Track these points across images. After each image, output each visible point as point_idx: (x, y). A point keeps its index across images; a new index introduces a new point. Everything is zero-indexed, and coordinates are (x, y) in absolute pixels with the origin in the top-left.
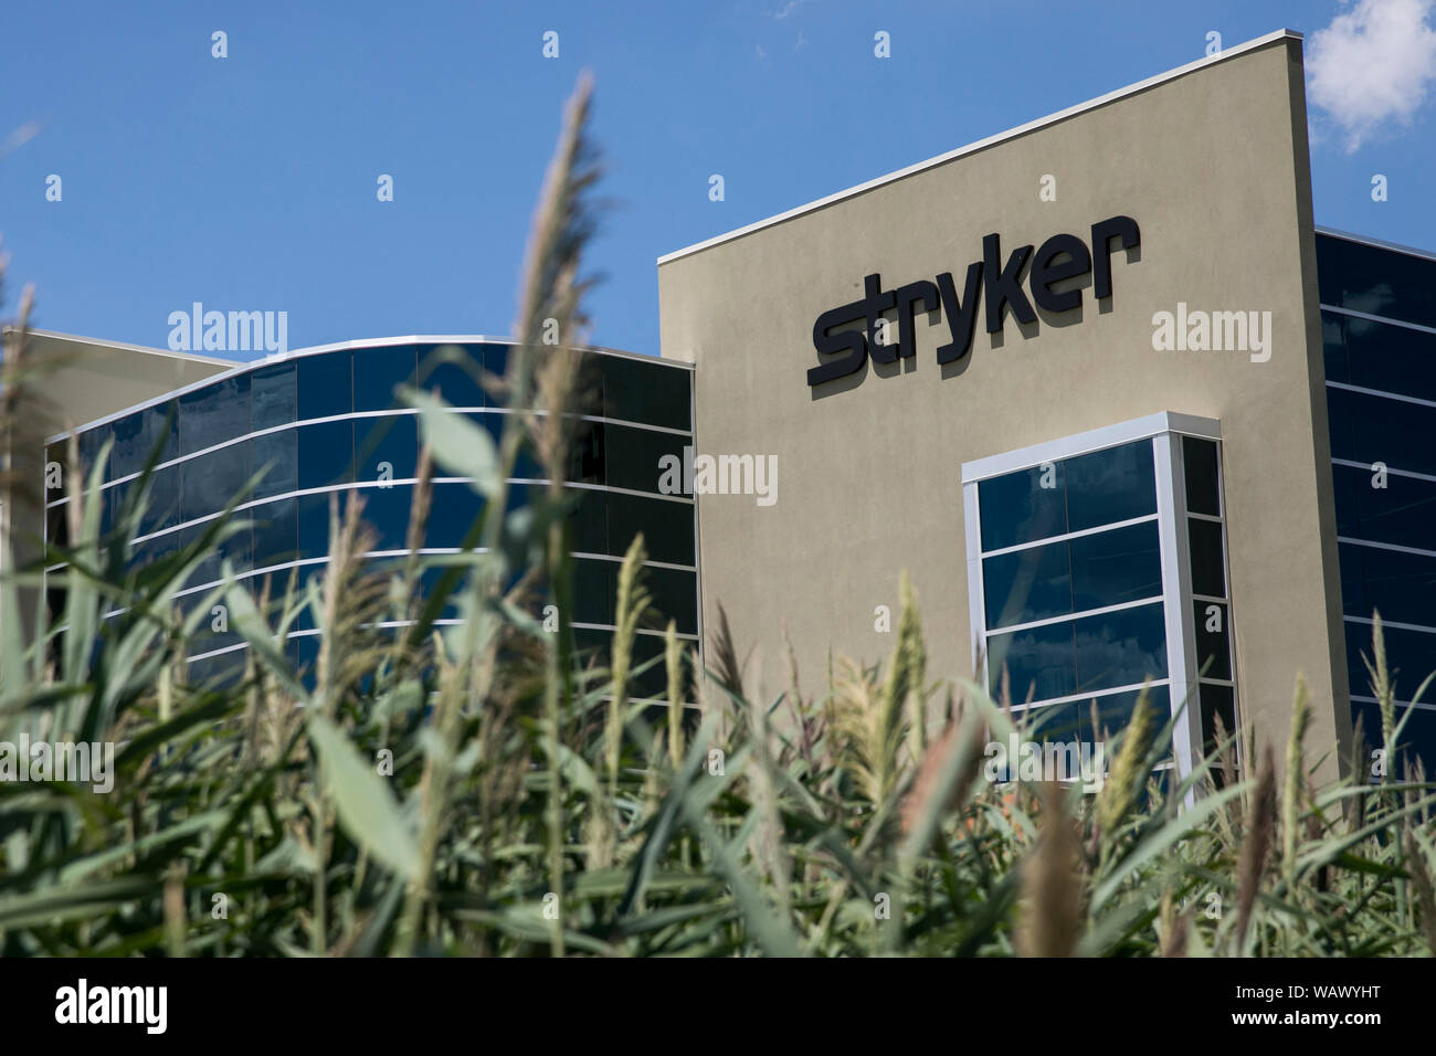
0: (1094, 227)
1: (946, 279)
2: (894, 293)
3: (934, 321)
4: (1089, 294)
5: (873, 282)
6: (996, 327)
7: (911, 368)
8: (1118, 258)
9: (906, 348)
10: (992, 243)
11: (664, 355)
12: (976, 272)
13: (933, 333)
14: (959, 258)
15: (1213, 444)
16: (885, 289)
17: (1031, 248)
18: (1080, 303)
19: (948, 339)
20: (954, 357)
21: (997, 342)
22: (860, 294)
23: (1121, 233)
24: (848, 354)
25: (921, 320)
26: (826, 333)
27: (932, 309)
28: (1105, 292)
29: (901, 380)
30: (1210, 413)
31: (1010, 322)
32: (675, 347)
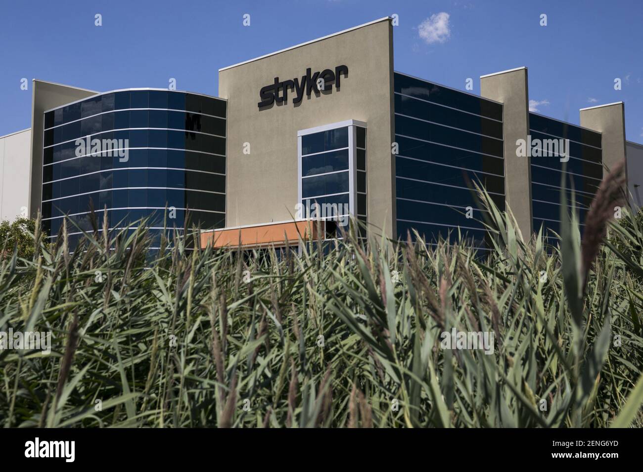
0: (336, 68)
1: (296, 80)
2: (282, 83)
3: (293, 91)
4: (334, 86)
5: (277, 79)
6: (309, 94)
7: (286, 104)
8: (342, 77)
9: (285, 98)
10: (309, 70)
11: (220, 97)
12: (304, 78)
13: (292, 95)
14: (300, 74)
15: (365, 129)
16: (280, 82)
17: (319, 73)
18: (331, 89)
19: (296, 96)
20: (297, 101)
21: (309, 98)
22: (273, 83)
23: (343, 70)
24: (269, 99)
25: (289, 91)
26: (264, 93)
27: (292, 88)
28: (338, 86)
29: (283, 107)
30: (364, 120)
31: (313, 92)
32: (223, 95)
